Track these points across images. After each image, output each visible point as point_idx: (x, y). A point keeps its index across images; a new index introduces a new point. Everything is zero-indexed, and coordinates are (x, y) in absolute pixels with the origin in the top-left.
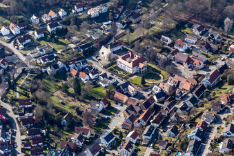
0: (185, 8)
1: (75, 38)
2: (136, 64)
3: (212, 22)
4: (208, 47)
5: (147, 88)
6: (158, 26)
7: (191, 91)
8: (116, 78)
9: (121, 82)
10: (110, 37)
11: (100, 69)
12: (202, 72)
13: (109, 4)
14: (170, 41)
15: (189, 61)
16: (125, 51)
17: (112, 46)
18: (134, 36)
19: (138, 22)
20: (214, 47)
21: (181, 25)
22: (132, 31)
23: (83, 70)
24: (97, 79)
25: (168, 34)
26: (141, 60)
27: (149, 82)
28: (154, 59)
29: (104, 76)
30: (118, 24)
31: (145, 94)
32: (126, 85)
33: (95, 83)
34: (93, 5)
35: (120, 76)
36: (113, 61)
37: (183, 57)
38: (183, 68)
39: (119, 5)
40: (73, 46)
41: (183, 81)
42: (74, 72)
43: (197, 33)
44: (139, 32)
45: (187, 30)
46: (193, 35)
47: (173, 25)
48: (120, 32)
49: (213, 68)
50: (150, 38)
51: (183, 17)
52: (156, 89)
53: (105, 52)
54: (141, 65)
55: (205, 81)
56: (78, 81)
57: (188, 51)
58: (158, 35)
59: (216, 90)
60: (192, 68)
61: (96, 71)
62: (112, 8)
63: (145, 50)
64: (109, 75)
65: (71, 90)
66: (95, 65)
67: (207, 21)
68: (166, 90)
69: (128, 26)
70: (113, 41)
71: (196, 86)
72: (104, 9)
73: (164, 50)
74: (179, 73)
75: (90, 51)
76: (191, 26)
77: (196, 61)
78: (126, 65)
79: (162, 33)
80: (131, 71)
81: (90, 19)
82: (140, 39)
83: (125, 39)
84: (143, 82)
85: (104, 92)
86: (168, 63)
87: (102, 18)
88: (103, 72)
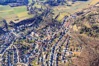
0: (47, 23)
1: (26, 31)
2: (39, 35)
3: (53, 25)
4: (52, 31)
5: (42, 40)
6: (42, 27)
7: (50, 39)
8: (35, 38)
9: (37, 39)
10: (33, 30)
11: (32, 36)
12: (52, 36)
13: (32, 23)
14: (45, 30)
15: (49, 33)
16: (36, 32)
17: (34, 32)
18: (38, 29)
19: (38, 26)
20: (53, 30)
21: (47, 26)
22: (37, 28)
23: (29, 37)
24: (32, 38)
25: (44, 28)
26: (40, 34)
27: (42, 38)
28: (42, 34)
29: (33, 38)
30: (35, 27)
31: (41, 41)
32: (38, 39)
33: (31, 39)
34: (29, 24)
35: (36, 38)
36: (34, 35)
37: (48, 33)
38: (48, 35)
39: (34, 23)
40: (26, 32)
41: (48, 38)
42: (27, 38)
43: (50, 28)
44: (39, 28)
45: (48, 27)
46: (49, 28)
47: (45, 27)
48: (35, 28)
49: (54, 35)
50: (41, 29)
51: (47, 25)
52: (44, 40)
53: (33, 33)
54: (40, 35)
55: (53, 37)
56: (28, 39)
57: (49, 31)
58: (43, 29)
59: (55, 39)
60: (50, 35)
61: (31, 37)
62: (33, 24)
63: (40, 32)
64: (34, 37)
65: (27, 41)
66: (31, 36)
67: (51, 25)
68: (45, 40)
69: (36, 27)
70: (34, 30)
71: (51, 39)
72: (32, 24)
73: (44, 32)
74: (47, 36)
75: (30, 33)
76: (48, 26)
77: (50, 33)
78: (37, 35)
79: (43, 28)
80: (38, 36)
81: (29, 26)
82: (39, 30)
83: (36, 30)
84: (41, 38)
85: (33, 41)
86: (45, 34)
87: (31, 26)
88: (33, 37)
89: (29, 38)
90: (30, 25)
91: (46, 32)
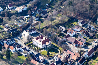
0: (74, 10)
1: (7, 25)
2: (44, 43)
4: (87, 34)
5: (51, 58)
6: (58, 20)
8: (32, 51)
10: (29, 25)
13: (28, 5)
14: (64, 29)
15: (76, 42)
16: (37, 34)
17: (30, 31)
18: (43, 25)
19: (46, 17)
20: (91, 34)
21: (71, 20)
22: (42, 22)
23: (12, 45)
24: (20, 51)
25: (64, 25)
26: (47, 40)
27: (51, 54)
28: (55, 40)
29: (25, 49)
30: (34, 17)
31: (49, 61)
32: (38, 55)
33: (19, 53)
34: (19, 5)
35: (34, 50)
36: (30, 40)
38: (72, 46)
39: (35, 6)
40: (6, 30)
41: (72, 54)
42: (6, 46)
43: (81, 25)
45: (75, 23)
46: (78, 26)
47: (66, 20)
48: (35, 22)
50: (53, 27)
51: (73, 15)
52: (56, 59)
53: (26, 34)
54: (47, 44)
55: (85, 55)
57: (75, 36)
58: (58, 25)
59: (92, 61)
60: (77, 46)
61: (19, 46)
62: (30, 7)
63: (49, 34)
64: (28, 48)
65: (4, 57)
66: (19, 42)
67: (87, 18)
68: (62, 59)
69: (39, 19)
70: (30, 28)
71: (80, 58)
72: (26, 8)
73: (61, 35)
74: (70, 49)
75: (16, 33)
76: (77, 21)
77: (80, 42)
78: (38, 43)
79: (60, 24)
81: (17, 14)
82: (47, 27)
83: (38, 27)
84: (48, 54)
85: (25, 59)
86: (63, 43)
87: (24, 13)
88: (24, 46)
89: (12, 50)
90: (19, 9)
91: (69, 36)
